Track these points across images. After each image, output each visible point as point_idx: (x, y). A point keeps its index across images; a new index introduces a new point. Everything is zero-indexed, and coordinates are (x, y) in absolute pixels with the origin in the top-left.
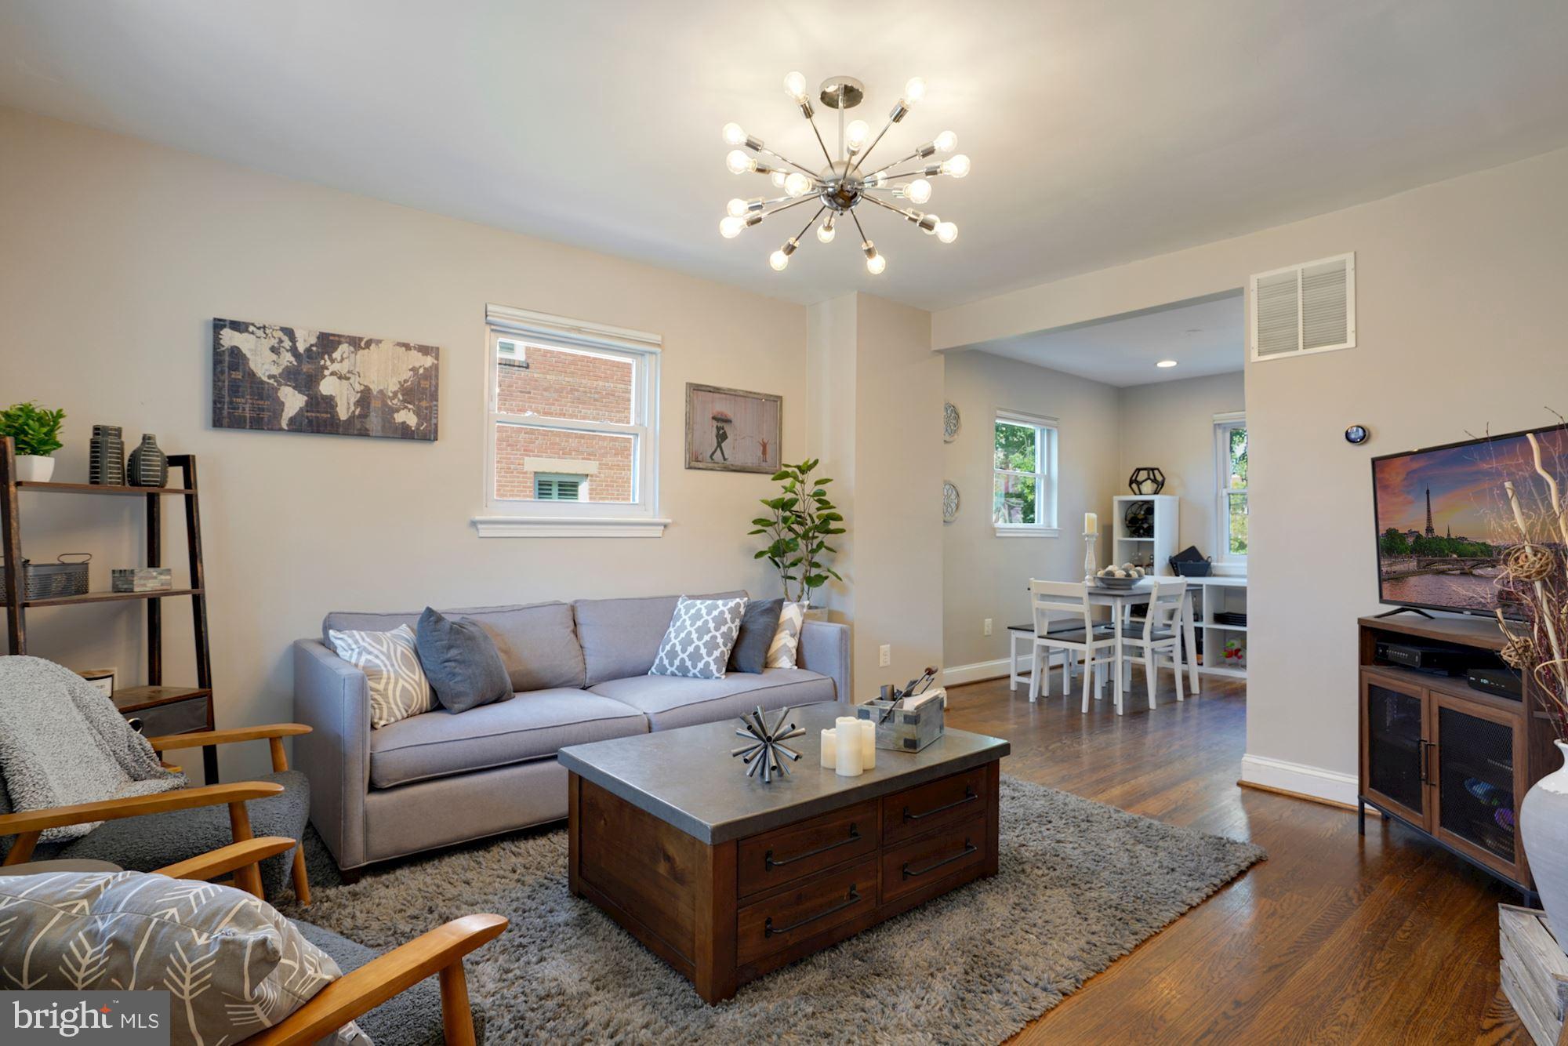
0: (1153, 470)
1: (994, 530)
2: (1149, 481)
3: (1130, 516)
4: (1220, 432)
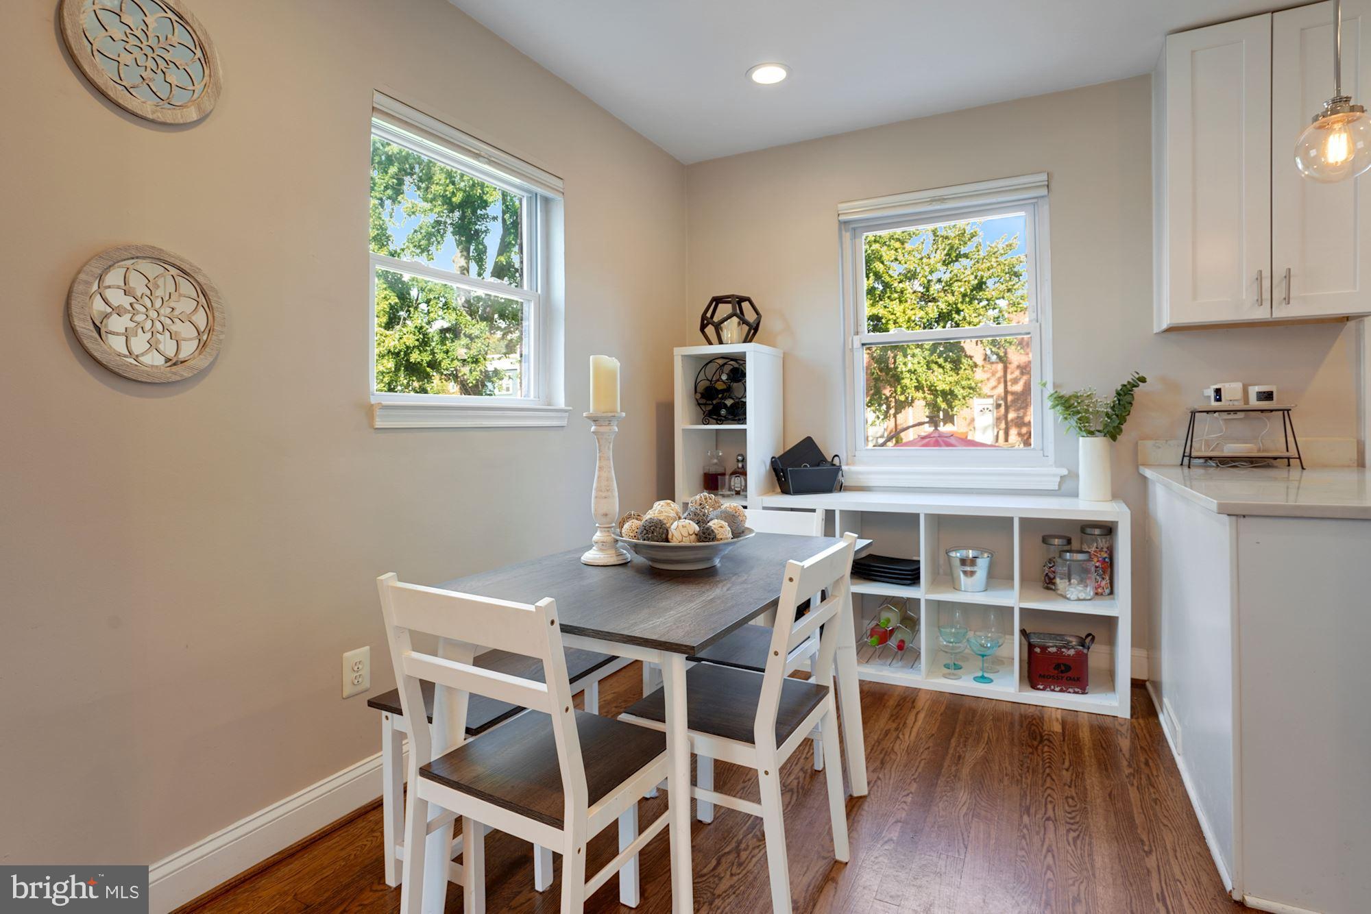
0: (742, 299)
1: (369, 411)
2: (735, 320)
3: (703, 385)
4: (847, 236)
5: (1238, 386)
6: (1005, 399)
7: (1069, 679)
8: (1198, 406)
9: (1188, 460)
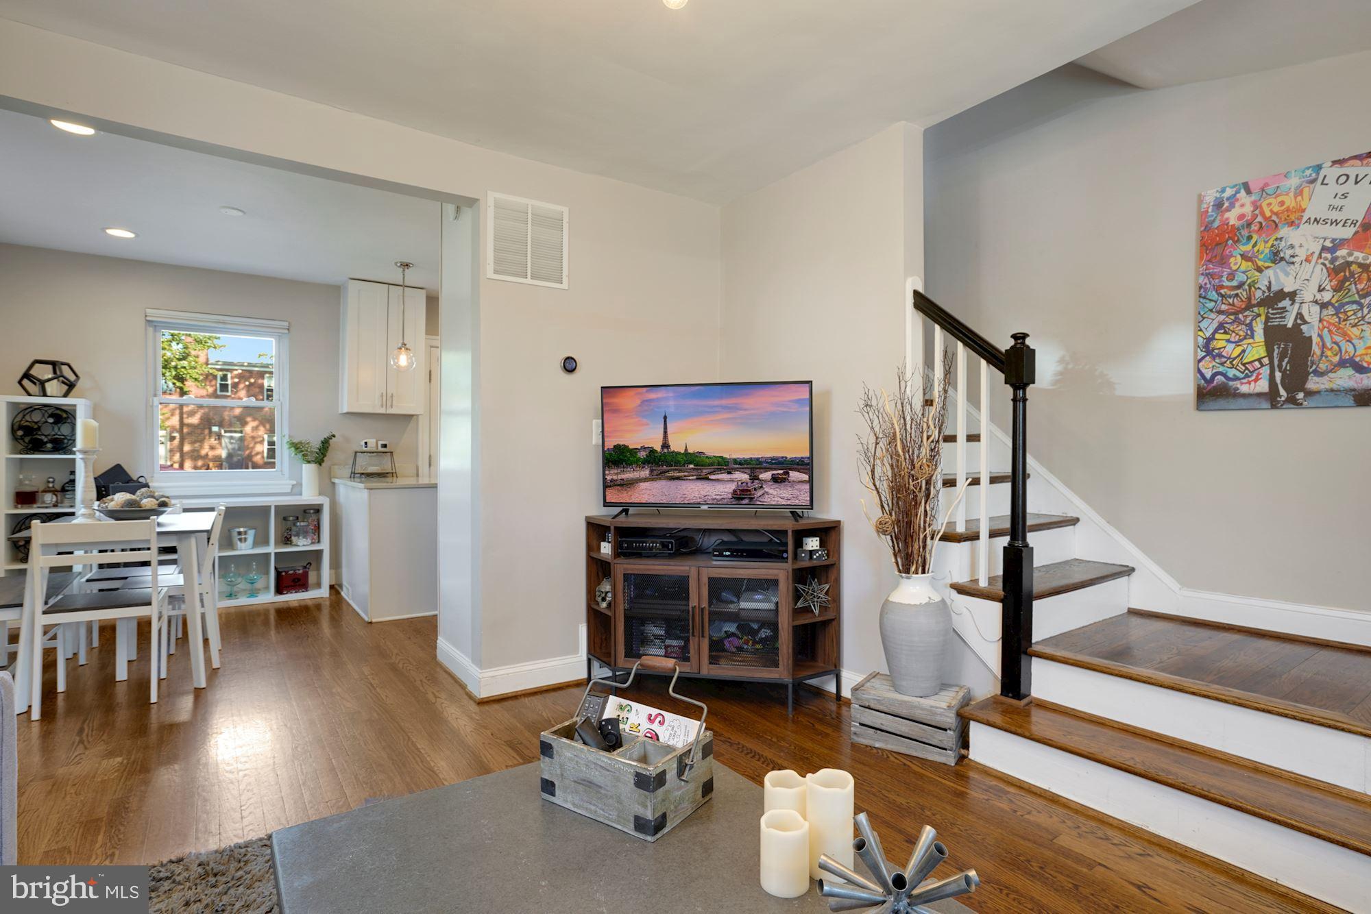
0: (62, 363)
3: (19, 424)
4: (151, 330)
5: (374, 441)
6: (181, 431)
7: (299, 585)
8: (358, 450)
9: (353, 475)
